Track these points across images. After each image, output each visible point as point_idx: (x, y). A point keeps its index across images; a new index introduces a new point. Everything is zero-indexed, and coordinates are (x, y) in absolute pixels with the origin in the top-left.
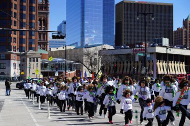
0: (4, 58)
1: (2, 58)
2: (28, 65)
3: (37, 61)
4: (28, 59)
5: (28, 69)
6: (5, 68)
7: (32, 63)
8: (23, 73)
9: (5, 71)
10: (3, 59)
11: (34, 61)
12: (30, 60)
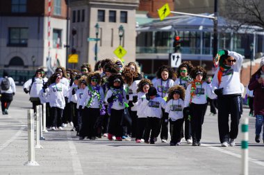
0: (23, 9)
1: (15, 9)
2: (92, 34)
3: (125, 19)
4: (94, 12)
5: (92, 44)
6: (25, 45)
7: (107, 26)
8: (74, 59)
9: (25, 54)
10: (19, 15)
11: (113, 19)
12: (102, 18)
